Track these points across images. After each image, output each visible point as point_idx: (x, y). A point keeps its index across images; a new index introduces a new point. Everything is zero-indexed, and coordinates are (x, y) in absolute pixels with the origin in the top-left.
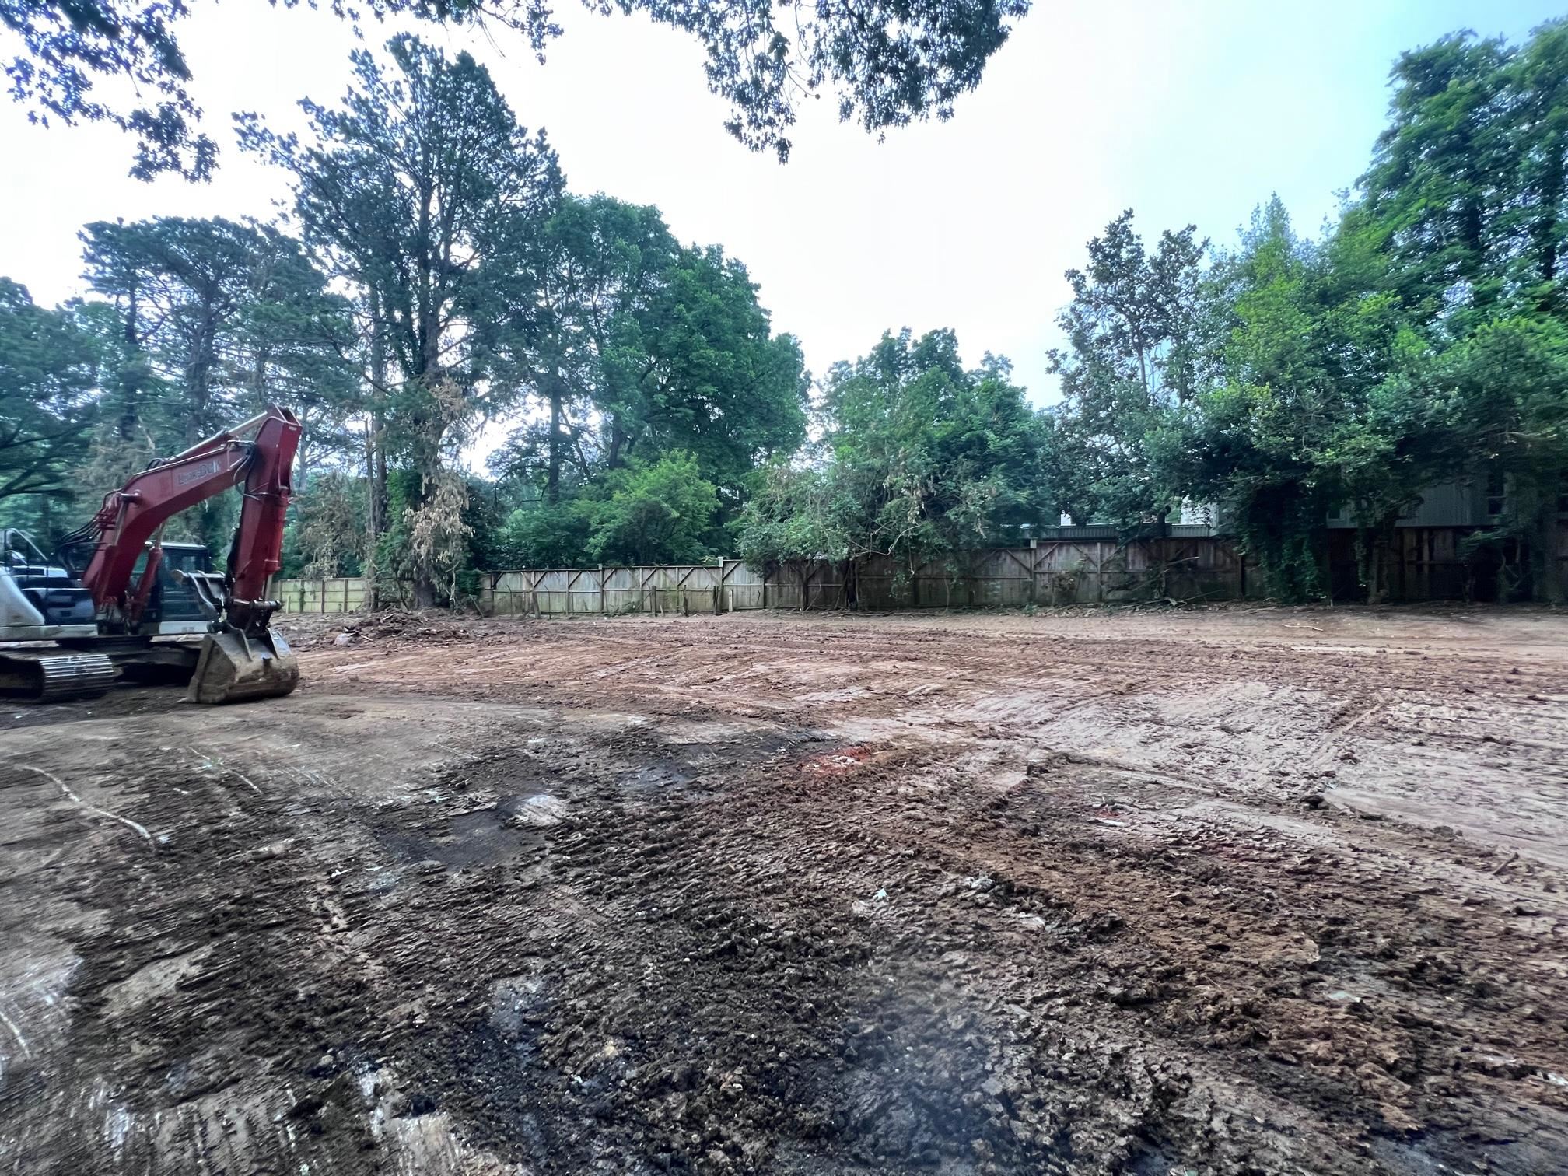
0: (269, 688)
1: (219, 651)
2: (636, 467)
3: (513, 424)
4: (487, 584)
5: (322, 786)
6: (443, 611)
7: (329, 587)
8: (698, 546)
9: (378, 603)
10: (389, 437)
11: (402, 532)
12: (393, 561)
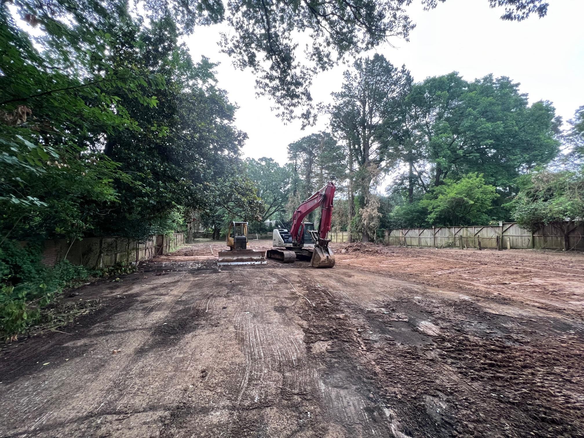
0: (328, 265)
1: (317, 253)
2: (450, 184)
3: (395, 175)
4: (387, 234)
5: (348, 299)
6: (372, 243)
7: (338, 234)
8: (485, 217)
9: (352, 240)
10: (355, 186)
11: (358, 217)
12: (356, 226)
